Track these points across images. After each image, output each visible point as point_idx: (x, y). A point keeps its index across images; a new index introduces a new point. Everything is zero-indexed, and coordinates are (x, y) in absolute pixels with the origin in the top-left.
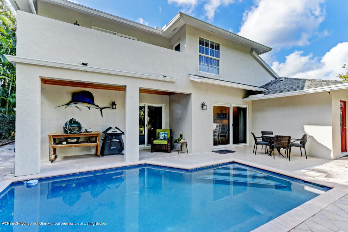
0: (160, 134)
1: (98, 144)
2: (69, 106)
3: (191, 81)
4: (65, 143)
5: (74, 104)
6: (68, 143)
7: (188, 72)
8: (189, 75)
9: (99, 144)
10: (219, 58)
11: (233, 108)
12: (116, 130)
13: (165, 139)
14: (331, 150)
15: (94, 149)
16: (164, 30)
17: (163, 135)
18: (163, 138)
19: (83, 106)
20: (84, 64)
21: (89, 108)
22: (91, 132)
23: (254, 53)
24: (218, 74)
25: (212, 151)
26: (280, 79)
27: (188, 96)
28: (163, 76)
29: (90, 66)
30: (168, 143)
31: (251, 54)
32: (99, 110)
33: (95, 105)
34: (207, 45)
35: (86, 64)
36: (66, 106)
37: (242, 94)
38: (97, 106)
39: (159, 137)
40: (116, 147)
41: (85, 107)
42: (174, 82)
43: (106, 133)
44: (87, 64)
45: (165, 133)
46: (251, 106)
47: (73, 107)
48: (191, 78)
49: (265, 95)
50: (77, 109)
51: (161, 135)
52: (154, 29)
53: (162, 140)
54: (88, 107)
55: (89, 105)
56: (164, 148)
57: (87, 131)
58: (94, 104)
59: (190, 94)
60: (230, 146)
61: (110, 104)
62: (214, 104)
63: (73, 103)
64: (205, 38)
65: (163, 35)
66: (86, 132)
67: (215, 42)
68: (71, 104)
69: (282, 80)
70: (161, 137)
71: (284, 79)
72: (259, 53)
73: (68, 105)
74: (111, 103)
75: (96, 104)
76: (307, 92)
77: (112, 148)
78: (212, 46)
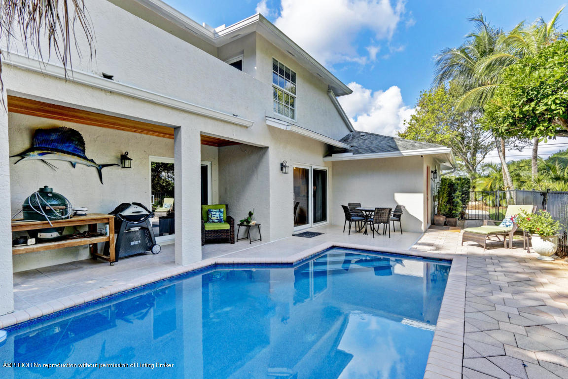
0: (212, 213)
1: (111, 237)
2: (25, 159)
3: (269, 126)
4: (31, 241)
5: (40, 154)
6: (39, 241)
7: (265, 112)
8: (266, 117)
9: (113, 237)
10: (295, 95)
11: (314, 170)
12: (139, 209)
13: (220, 221)
14: (422, 222)
15: (86, 249)
16: (220, 34)
17: (218, 214)
18: (218, 219)
19: (59, 161)
20: (105, 76)
21: (74, 166)
22: (85, 215)
23: (332, 94)
24: (294, 119)
25: (293, 235)
26: (361, 134)
27: (263, 150)
28: (234, 115)
29: (118, 81)
30: (230, 226)
31: (328, 94)
32: (94, 170)
33: (88, 160)
34: (281, 72)
35: (110, 77)
36: (18, 158)
37: (321, 151)
38: (92, 161)
39: (211, 219)
40: (140, 241)
41: (65, 162)
42: (247, 127)
43: (121, 215)
44: (112, 76)
45: (220, 211)
46: (331, 169)
47: (33, 161)
48: (269, 123)
49: (355, 155)
50: (45, 165)
51: (213, 215)
52: (202, 26)
53: (215, 222)
54: (71, 163)
55: (74, 159)
56: (224, 236)
57: (78, 212)
58: (85, 158)
59: (267, 148)
60: (310, 226)
61: (117, 158)
62: (295, 164)
63: (36, 153)
64: (280, 61)
65: (215, 41)
66: (75, 215)
67: (291, 69)
68: (31, 153)
69: (364, 136)
70: (213, 218)
71: (365, 134)
72: (337, 95)
73: (23, 158)
74: (120, 157)
75: (89, 158)
76: (404, 154)
77: (132, 243)
78: (288, 76)
